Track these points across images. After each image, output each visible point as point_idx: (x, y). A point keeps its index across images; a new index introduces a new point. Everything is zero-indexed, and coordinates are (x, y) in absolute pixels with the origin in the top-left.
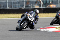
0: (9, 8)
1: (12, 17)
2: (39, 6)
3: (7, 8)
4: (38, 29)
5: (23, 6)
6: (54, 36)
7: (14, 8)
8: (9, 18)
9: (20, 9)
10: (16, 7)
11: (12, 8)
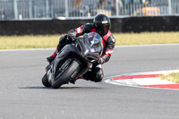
0: (21, 18)
1: (31, 44)
3: (16, 19)
5: (62, 13)
6: (157, 101)
7: (36, 19)
8: (20, 47)
10: (42, 16)
11: (31, 19)
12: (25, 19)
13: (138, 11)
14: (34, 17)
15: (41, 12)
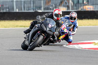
0: (17, 11)
2: (66, 8)
3: (15, 11)
4: (64, 46)
5: (40, 8)
6: (91, 57)
7: (26, 11)
9: (35, 12)
10: (29, 10)
11: (23, 11)
12: (20, 11)
13: (81, 7)
14: (24, 10)
15: (29, 7)
